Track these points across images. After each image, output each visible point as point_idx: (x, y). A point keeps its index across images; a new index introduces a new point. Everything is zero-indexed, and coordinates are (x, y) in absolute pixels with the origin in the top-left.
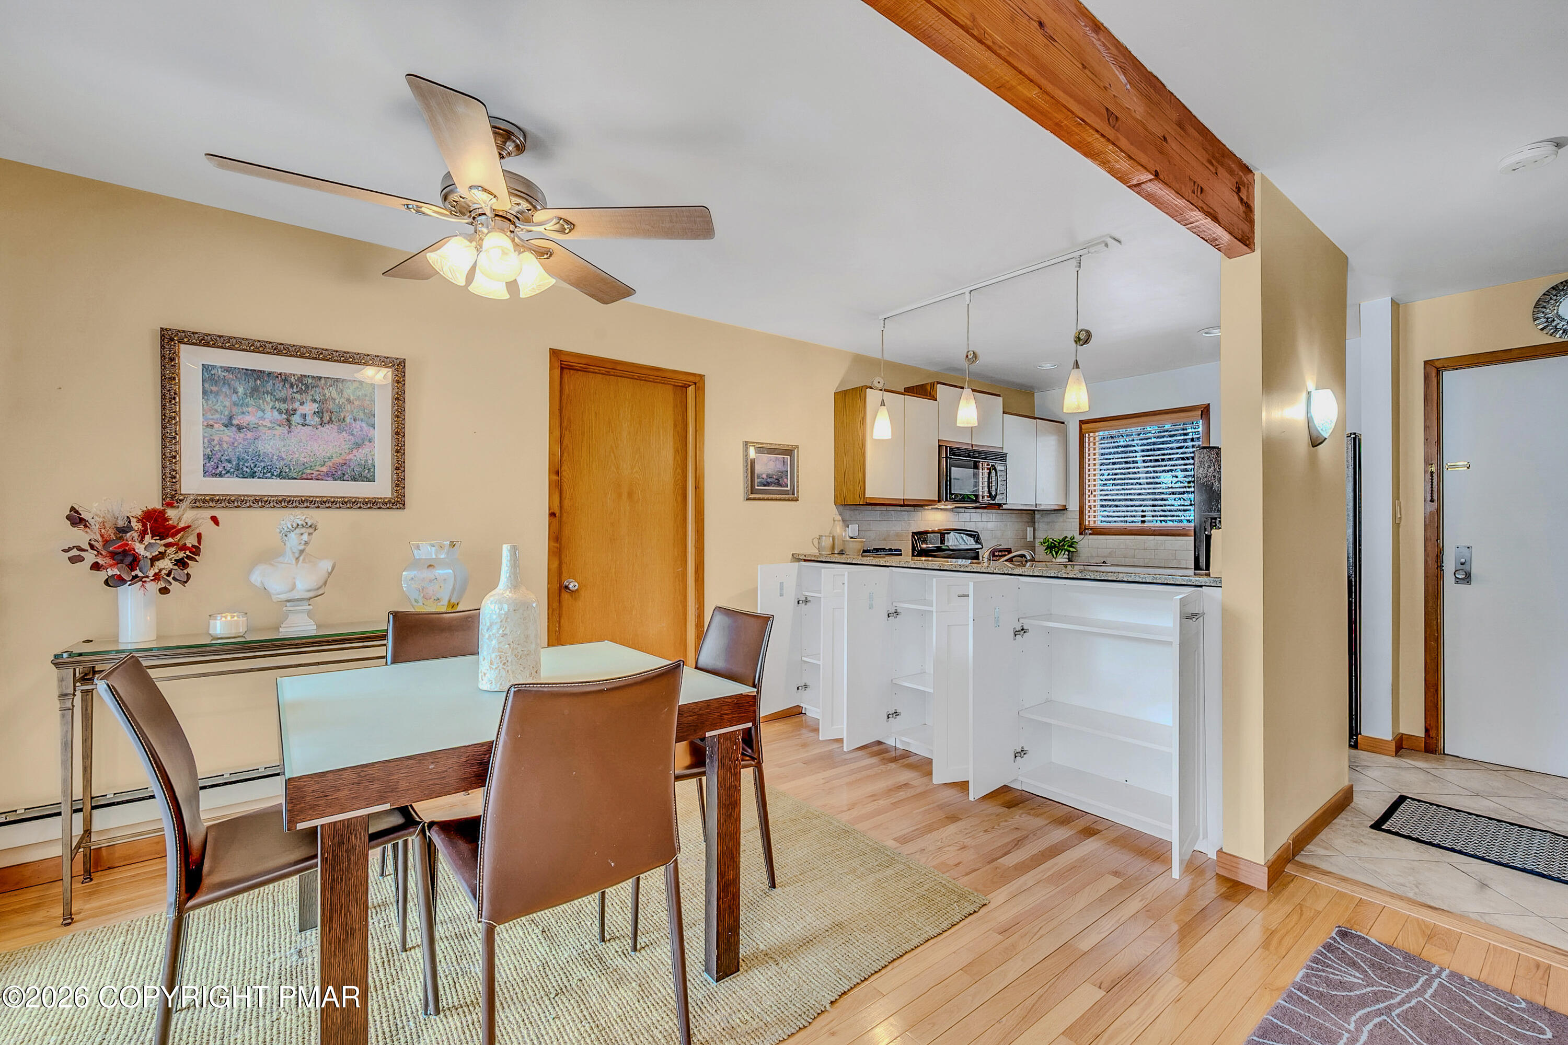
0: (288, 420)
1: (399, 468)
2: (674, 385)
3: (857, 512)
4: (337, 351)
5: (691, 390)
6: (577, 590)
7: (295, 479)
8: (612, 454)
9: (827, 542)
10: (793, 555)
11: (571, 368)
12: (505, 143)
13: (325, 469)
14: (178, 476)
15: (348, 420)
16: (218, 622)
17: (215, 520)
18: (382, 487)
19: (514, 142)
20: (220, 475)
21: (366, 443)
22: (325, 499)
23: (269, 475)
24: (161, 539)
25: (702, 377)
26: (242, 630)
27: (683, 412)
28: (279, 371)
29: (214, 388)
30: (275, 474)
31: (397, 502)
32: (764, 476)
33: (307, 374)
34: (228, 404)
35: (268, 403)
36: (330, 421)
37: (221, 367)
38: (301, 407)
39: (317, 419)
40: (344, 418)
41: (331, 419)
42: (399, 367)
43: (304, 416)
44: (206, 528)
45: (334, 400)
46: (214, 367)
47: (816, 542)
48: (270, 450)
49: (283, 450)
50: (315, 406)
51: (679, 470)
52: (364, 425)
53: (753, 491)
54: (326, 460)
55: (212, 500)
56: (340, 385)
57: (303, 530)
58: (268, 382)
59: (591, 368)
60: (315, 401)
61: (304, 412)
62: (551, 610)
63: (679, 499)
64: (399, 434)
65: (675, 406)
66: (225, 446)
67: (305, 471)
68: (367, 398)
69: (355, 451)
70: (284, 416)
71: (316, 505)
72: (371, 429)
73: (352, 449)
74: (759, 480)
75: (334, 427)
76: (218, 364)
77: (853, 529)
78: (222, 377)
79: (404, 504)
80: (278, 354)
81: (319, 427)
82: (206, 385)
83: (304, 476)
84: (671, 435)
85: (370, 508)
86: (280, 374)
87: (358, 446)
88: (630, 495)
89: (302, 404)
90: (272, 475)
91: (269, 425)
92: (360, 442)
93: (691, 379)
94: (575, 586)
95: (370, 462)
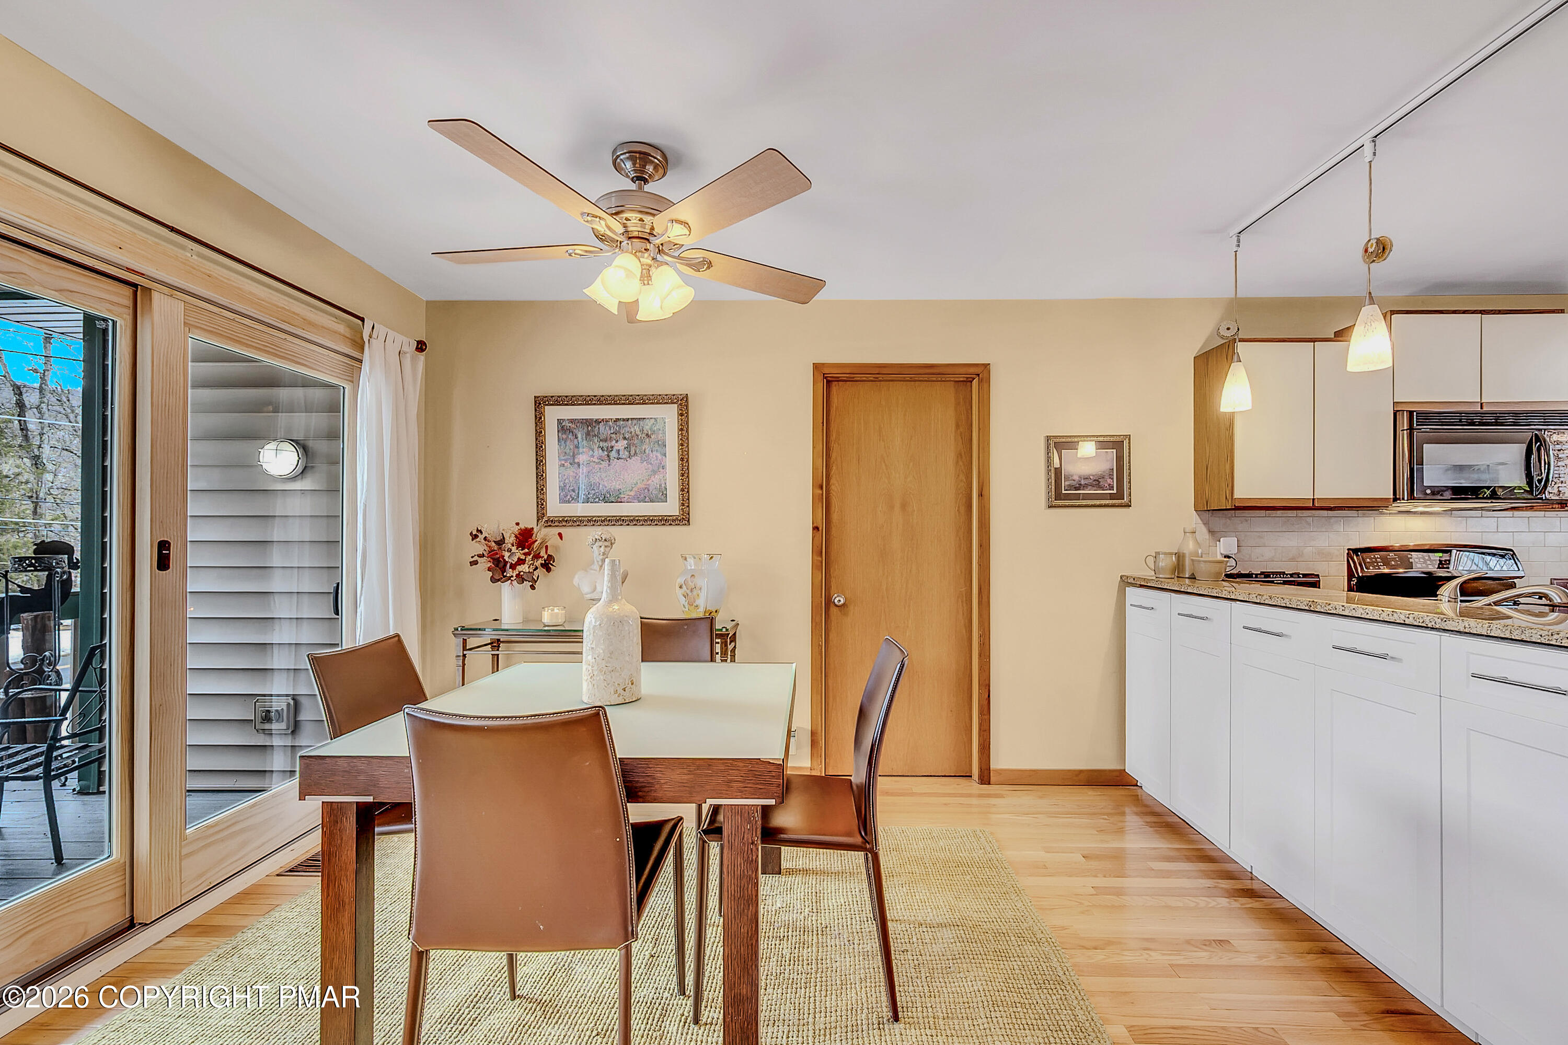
0: (608, 456)
1: (685, 490)
2: (956, 382)
3: (1237, 520)
4: (638, 396)
5: (975, 382)
6: (844, 605)
7: (613, 502)
8: (883, 465)
9: (1166, 562)
10: (1121, 577)
11: (838, 380)
12: (644, 166)
13: (632, 493)
14: (545, 503)
15: (647, 451)
16: (546, 613)
17: (560, 535)
18: (671, 507)
19: (653, 162)
20: (569, 502)
21: (661, 470)
22: (632, 518)
23: (597, 500)
24: (522, 550)
25: (986, 366)
26: (560, 621)
27: (967, 412)
28: (602, 418)
29: (564, 436)
30: (601, 499)
31: (684, 519)
32: (1076, 478)
33: (619, 417)
34: (572, 447)
35: (596, 444)
36: (635, 453)
37: (568, 420)
38: (616, 444)
39: (627, 453)
40: (645, 450)
41: (635, 452)
42: (682, 403)
43: (619, 451)
44: (553, 541)
45: (638, 436)
46: (564, 420)
47: (1151, 561)
48: (598, 480)
49: (606, 479)
50: (626, 442)
51: (962, 477)
52: (659, 455)
53: (1059, 496)
54: (633, 486)
55: (563, 520)
56: (641, 423)
57: (600, 543)
58: (595, 427)
59: (858, 377)
60: (625, 438)
61: (618, 448)
62: (814, 624)
63: (963, 509)
64: (684, 460)
65: (957, 404)
66: (571, 480)
67: (620, 495)
68: (660, 432)
69: (653, 477)
70: (606, 453)
71: (627, 523)
72: (664, 457)
73: (650, 476)
74: (1067, 483)
75: (638, 458)
76: (566, 418)
77: (1227, 545)
78: (568, 427)
79: (688, 521)
80: (601, 404)
81: (628, 459)
82: (560, 434)
83: (619, 500)
84: (952, 438)
85: (664, 525)
86: (603, 420)
87: (654, 472)
88: (904, 506)
89: (617, 441)
90: (599, 500)
91: (597, 461)
92: (656, 469)
93: (972, 370)
94: (840, 601)
95: (663, 485)
